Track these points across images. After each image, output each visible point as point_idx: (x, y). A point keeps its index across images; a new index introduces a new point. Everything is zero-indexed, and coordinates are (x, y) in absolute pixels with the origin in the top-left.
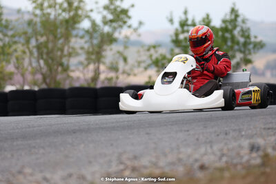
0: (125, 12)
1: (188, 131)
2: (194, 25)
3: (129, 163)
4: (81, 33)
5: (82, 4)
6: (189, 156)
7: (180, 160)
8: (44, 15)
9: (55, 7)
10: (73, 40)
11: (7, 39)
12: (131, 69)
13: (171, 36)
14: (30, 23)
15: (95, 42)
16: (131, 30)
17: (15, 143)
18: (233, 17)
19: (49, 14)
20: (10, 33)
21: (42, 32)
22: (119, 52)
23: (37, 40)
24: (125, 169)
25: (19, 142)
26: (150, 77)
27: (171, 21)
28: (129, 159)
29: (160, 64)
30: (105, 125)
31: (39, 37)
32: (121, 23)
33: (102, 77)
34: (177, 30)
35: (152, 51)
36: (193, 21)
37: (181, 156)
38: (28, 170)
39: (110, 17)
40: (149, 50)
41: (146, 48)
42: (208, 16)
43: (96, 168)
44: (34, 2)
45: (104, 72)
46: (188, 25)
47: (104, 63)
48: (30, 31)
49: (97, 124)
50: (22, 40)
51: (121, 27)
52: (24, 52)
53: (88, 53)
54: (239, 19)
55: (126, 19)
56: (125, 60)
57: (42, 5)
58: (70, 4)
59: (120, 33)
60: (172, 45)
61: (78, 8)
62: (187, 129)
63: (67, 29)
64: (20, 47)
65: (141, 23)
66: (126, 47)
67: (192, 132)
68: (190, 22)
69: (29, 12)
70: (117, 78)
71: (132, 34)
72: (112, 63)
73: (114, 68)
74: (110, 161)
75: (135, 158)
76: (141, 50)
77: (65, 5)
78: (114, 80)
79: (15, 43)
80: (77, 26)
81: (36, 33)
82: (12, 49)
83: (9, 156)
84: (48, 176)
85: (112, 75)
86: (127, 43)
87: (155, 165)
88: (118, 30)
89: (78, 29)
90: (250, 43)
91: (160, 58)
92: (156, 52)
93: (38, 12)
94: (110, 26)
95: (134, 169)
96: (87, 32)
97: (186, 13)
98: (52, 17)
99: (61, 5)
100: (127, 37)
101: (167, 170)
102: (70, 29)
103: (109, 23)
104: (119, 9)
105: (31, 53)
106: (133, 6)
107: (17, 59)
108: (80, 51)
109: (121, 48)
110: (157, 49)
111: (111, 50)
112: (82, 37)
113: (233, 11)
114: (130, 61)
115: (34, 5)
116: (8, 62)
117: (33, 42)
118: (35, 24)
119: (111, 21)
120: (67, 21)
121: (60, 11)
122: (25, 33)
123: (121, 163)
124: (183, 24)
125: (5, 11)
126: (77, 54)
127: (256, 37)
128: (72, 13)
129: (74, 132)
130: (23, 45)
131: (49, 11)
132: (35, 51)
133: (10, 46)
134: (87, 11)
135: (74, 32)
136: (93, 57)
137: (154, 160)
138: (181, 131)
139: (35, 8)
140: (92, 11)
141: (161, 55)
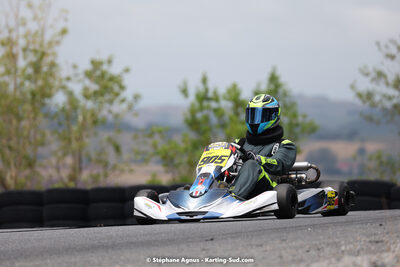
0: (112, 79)
2: (216, 99)
5: (54, 70)
13: (184, 114)
16: (124, 106)
18: (272, 87)
19: (7, 84)
22: (110, 140)
26: (154, 176)
27: (185, 92)
32: (107, 97)
34: (193, 105)
35: (157, 138)
36: (215, 93)
39: (94, 87)
40: (151, 136)
42: (234, 87)
45: (87, 167)
46: (208, 99)
51: (111, 102)
54: (281, 91)
55: (116, 88)
56: (117, 149)
58: (37, 67)
59: (110, 112)
61: (48, 75)
63: (33, 103)
65: (137, 97)
66: (119, 131)
68: (210, 94)
70: (106, 176)
72: (99, 154)
73: (101, 161)
77: (30, 71)
78: (101, 179)
80: (47, 101)
85: (97, 170)
86: (119, 126)
88: (106, 106)
90: (297, 125)
91: (168, 147)
92: (163, 138)
94: (95, 101)
96: (63, 110)
97: (204, 81)
98: (11, 87)
99: (24, 71)
100: (116, 116)
102: (37, 104)
103: (93, 98)
104: (107, 77)
106: (127, 70)
112: (53, 118)
113: (273, 79)
114: (124, 149)
119: (96, 93)
120: (33, 94)
121: (22, 80)
124: (203, 98)
127: (305, 116)
128: (40, 83)
131: (6, 79)
134: (61, 80)
140: (68, 79)
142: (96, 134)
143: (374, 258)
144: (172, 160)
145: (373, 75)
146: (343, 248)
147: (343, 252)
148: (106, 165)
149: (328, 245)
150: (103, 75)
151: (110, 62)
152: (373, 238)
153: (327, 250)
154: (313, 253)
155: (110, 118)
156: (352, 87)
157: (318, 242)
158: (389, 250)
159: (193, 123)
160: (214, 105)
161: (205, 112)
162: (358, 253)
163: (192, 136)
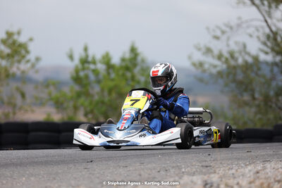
0: (21, 45)
16: (29, 65)
18: (133, 56)
22: (18, 89)
27: (71, 57)
32: (16, 58)
35: (52, 89)
36: (94, 58)
42: (107, 54)
54: (139, 58)
56: (23, 95)
59: (18, 68)
65: (38, 59)
68: (90, 59)
70: (14, 114)
78: (11, 115)
85: (8, 109)
97: (86, 49)
100: (23, 72)
106: (31, 40)
113: (133, 50)
124: (84, 61)
142: (8, 84)
143: (206, 177)
144: (62, 104)
145: (204, 50)
146: (183, 170)
147: (183, 172)
148: (14, 106)
149: (173, 167)
150: (14, 42)
151: (19, 33)
152: (204, 164)
153: (172, 171)
154: (163, 173)
155: (18, 73)
156: (190, 58)
157: (165, 166)
158: (215, 172)
159: (77, 79)
160: (92, 67)
161: (86, 72)
162: (194, 174)
163: (77, 88)
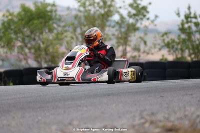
1: (192, 95)
2: (195, 17)
3: (148, 118)
4: (113, 24)
5: (113, 3)
6: (192, 114)
7: (186, 116)
8: (86, 11)
9: (94, 5)
10: (107, 29)
11: (60, 29)
12: (149, 50)
13: (178, 25)
14: (76, 17)
15: (123, 30)
17: (66, 103)
19: (90, 10)
20: (62, 24)
21: (85, 23)
23: (81, 29)
24: (145, 122)
25: (69, 103)
26: (163, 56)
28: (148, 115)
29: (171, 46)
30: (130, 91)
31: (83, 27)
33: (128, 55)
34: (183, 21)
37: (187, 113)
38: (75, 123)
39: (133, 12)
40: (163, 36)
41: (161, 35)
43: (124, 121)
44: (79, 2)
45: (129, 52)
46: (191, 17)
47: (130, 45)
48: (76, 22)
49: (124, 90)
50: (71, 29)
51: (142, 19)
52: (72, 38)
53: (118, 38)
55: (145, 13)
57: (84, 4)
58: (105, 3)
60: (179, 32)
61: (110, 6)
62: (190, 93)
63: (103, 21)
64: (69, 34)
66: (146, 34)
67: (194, 96)
69: (75, 9)
71: (150, 24)
72: (135, 45)
73: (137, 49)
74: (134, 117)
75: (153, 114)
76: (157, 36)
77: (101, 4)
79: (66, 31)
80: (110, 18)
81: (81, 24)
82: (63, 36)
83: (62, 112)
84: (90, 126)
86: (146, 31)
87: (168, 119)
88: (140, 21)
89: (111, 21)
91: (170, 42)
92: (168, 37)
93: (82, 9)
94: (134, 18)
95: (152, 123)
96: (117, 23)
98: (92, 12)
99: (98, 3)
101: (176, 123)
102: (105, 21)
103: (133, 17)
104: (140, 6)
105: (77, 38)
107: (67, 43)
108: (112, 37)
109: (142, 35)
110: (168, 35)
111: (135, 36)
112: (113, 27)
114: (149, 44)
115: (79, 4)
116: (61, 45)
117: (79, 31)
118: (80, 18)
119: (134, 15)
120: (103, 15)
121: (98, 8)
122: (73, 24)
123: (142, 118)
125: (59, 9)
126: (110, 39)
128: (106, 10)
129: (109, 95)
130: (71, 33)
131: (90, 8)
132: (80, 37)
133: (62, 34)
134: (117, 8)
135: (108, 23)
136: (122, 41)
137: (166, 116)
138: (187, 95)
139: (80, 6)
140: (120, 8)
141: (171, 39)
